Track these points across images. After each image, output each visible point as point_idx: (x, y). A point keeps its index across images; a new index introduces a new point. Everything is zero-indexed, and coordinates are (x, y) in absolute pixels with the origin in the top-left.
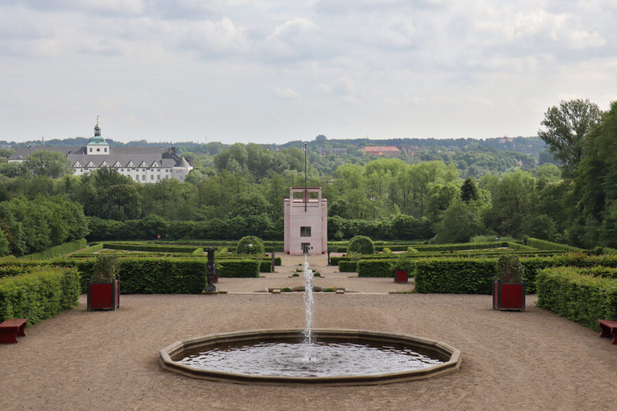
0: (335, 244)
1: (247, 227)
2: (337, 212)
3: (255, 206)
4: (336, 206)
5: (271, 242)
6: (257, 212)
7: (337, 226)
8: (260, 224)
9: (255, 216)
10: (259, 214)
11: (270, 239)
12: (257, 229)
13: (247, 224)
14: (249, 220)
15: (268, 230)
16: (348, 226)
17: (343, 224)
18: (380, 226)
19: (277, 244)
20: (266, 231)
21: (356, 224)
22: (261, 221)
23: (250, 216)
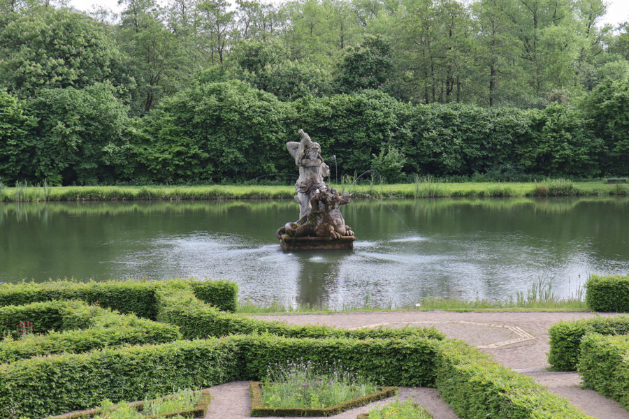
0: (386, 196)
1: (37, 132)
2: (365, 80)
3: (63, 55)
4: (359, 58)
5: (134, 191)
6: (73, 77)
7: (381, 127)
8: (87, 120)
9: (66, 92)
10: (79, 83)
11: (128, 181)
12: (74, 141)
13: (33, 121)
14: (43, 105)
15: (120, 142)
16: (419, 127)
17: (403, 119)
18: (538, 125)
19: (154, 198)
20: (109, 148)
21: (446, 118)
22: (89, 111)
23: (46, 90)
